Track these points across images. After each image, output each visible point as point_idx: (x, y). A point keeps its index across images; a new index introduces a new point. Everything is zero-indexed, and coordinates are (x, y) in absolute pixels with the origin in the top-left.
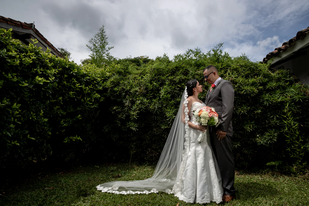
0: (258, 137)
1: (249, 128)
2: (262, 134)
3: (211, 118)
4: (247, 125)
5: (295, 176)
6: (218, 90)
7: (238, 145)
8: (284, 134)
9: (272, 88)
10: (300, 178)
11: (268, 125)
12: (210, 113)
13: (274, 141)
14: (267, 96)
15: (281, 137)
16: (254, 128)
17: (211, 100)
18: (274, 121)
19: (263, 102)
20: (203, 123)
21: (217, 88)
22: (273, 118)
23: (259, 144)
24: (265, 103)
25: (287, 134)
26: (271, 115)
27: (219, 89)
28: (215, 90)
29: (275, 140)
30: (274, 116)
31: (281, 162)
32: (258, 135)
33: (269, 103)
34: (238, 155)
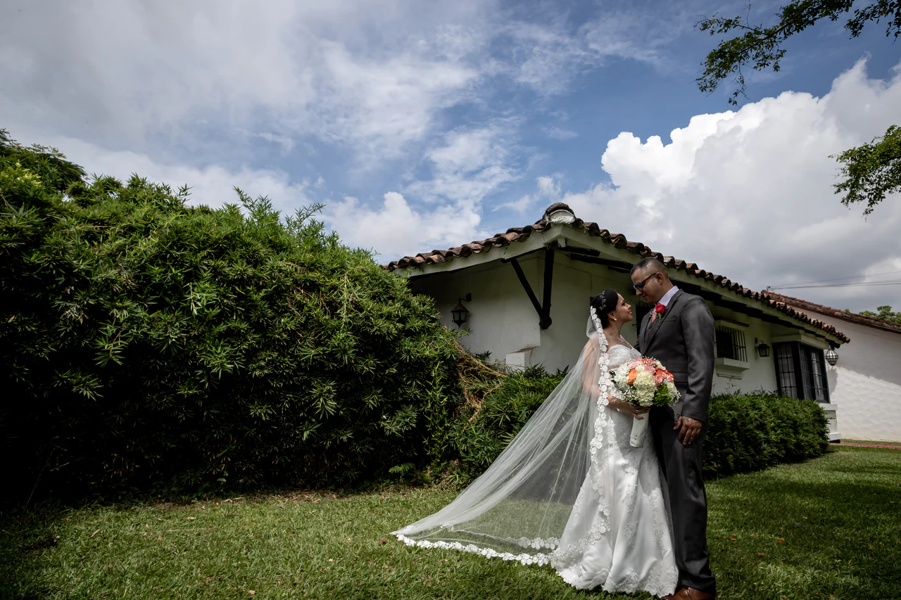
0: (384, 420)
1: (372, 401)
2: (392, 414)
3: (661, 387)
4: (369, 395)
5: (429, 487)
6: (674, 319)
7: (348, 435)
8: (425, 414)
9: (415, 329)
10: (435, 488)
11: (402, 397)
12: (655, 374)
13: (411, 427)
14: (407, 343)
15: (421, 420)
16: (380, 402)
17: (656, 343)
18: (413, 391)
19: (399, 355)
20: (644, 402)
21: (671, 314)
22: (411, 385)
23: (388, 433)
24: (404, 356)
25: (429, 414)
26: (408, 380)
27: (678, 315)
28: (666, 320)
29: (414, 425)
30: (412, 382)
31: (411, 465)
32: (384, 416)
33: (410, 357)
34: (341, 457)
